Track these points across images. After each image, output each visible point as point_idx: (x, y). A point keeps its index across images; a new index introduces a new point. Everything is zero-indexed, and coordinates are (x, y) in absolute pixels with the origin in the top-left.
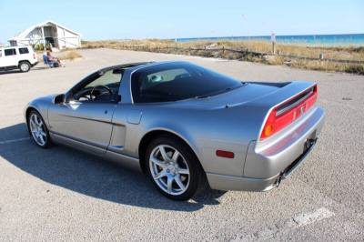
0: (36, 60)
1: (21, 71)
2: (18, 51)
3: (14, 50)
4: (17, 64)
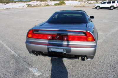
0: (117, 6)
1: (111, 9)
2: (112, 2)
3: (111, 2)
4: (110, 7)
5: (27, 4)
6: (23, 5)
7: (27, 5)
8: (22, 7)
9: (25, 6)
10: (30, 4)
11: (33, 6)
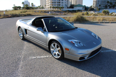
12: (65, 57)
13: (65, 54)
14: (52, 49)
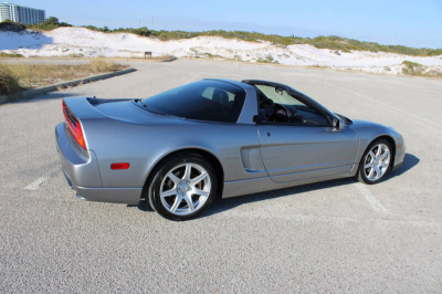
5: (405, 62)
6: (389, 64)
7: (404, 66)
8: (381, 70)
9: (393, 69)
10: (416, 65)
11: (427, 70)
12: (395, 164)
13: (396, 158)
14: (366, 166)
